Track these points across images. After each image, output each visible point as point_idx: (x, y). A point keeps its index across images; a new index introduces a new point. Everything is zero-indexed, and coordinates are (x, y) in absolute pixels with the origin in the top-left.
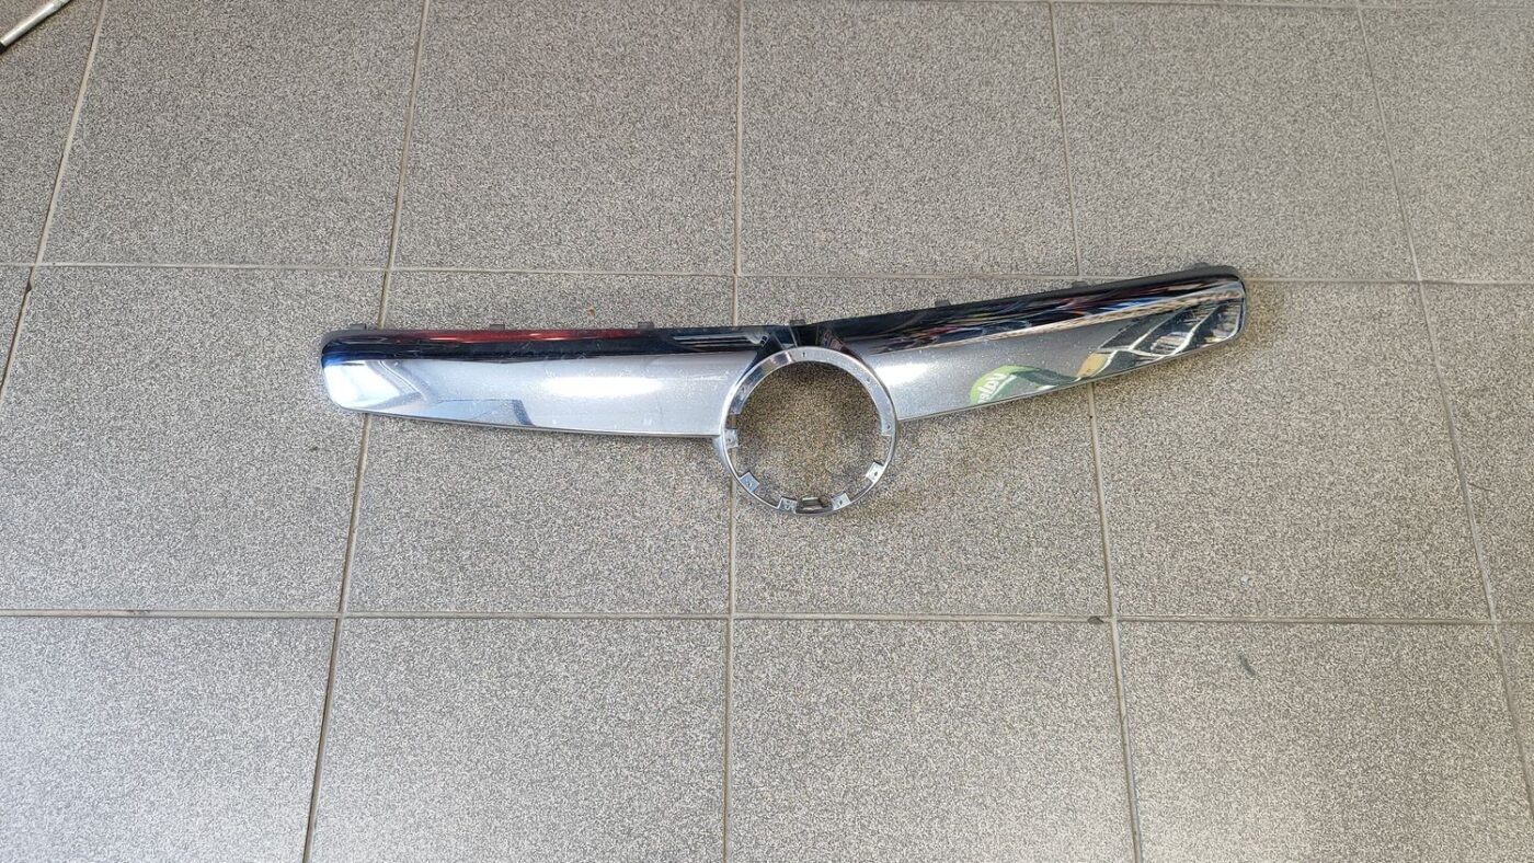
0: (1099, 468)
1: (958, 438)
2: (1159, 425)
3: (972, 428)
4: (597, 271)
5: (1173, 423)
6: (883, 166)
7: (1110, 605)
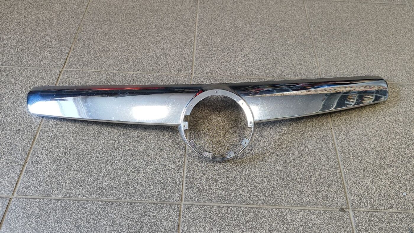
0: (337, 147)
1: (278, 134)
2: (359, 132)
3: (284, 131)
4: (140, 72)
5: (364, 131)
6: (247, 43)
7: (348, 203)
